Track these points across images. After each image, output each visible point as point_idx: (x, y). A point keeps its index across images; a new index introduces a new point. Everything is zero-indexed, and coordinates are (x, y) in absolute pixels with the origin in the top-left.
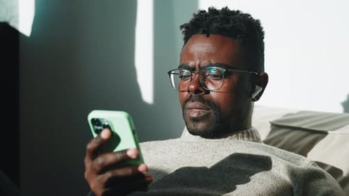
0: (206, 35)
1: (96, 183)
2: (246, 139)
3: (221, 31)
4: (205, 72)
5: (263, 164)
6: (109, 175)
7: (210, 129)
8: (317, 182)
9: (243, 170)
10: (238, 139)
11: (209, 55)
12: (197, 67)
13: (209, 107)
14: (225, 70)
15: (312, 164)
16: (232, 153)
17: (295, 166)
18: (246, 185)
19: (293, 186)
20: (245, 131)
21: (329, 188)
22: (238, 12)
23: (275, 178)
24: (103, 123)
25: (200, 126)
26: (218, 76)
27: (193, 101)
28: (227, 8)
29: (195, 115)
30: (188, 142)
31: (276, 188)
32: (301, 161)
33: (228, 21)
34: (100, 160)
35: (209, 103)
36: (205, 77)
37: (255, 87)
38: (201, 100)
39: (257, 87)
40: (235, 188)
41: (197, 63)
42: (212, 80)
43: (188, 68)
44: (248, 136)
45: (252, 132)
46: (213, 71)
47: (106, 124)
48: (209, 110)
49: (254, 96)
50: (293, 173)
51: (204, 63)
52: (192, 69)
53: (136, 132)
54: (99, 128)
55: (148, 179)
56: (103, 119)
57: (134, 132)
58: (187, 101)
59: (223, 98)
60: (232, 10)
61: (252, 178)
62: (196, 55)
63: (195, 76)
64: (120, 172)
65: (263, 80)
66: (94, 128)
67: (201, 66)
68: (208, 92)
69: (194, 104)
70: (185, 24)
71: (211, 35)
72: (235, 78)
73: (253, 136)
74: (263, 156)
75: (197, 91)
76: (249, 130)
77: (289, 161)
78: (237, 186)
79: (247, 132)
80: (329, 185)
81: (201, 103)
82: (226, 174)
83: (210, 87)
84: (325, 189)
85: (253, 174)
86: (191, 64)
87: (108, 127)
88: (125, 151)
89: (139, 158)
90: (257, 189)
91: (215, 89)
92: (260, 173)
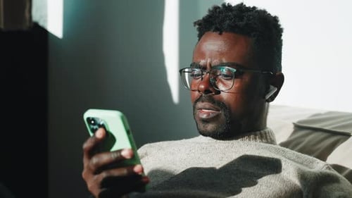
0: (219, 32)
1: (93, 183)
2: (258, 140)
3: (233, 29)
4: (216, 72)
5: (273, 166)
6: (104, 175)
7: (220, 130)
8: (330, 187)
9: (251, 173)
10: (250, 140)
11: (221, 54)
12: (208, 67)
13: (219, 108)
14: (235, 70)
15: (327, 168)
16: (241, 155)
17: (307, 169)
18: (252, 188)
19: (303, 190)
20: (258, 133)
21: (343, 193)
22: (254, 8)
23: (284, 181)
24: (98, 122)
25: (210, 127)
26: (229, 76)
27: (203, 102)
28: (242, 4)
29: (204, 116)
30: (197, 143)
31: (284, 192)
32: (315, 164)
33: (241, 19)
34: (95, 160)
35: (218, 104)
36: (216, 77)
37: (269, 88)
38: (211, 100)
39: (272, 87)
40: (240, 191)
41: (208, 61)
42: (223, 80)
43: (199, 67)
44: (261, 138)
45: (265, 133)
46: (225, 70)
47: (101, 123)
48: (219, 111)
49: (268, 97)
50: (303, 177)
51: (215, 62)
52: (204, 68)
53: (131, 132)
54: (95, 127)
55: (144, 180)
56: (98, 119)
57: (128, 132)
58: (197, 100)
59: (233, 100)
60: (247, 6)
61: (260, 181)
62: (207, 53)
63: (206, 75)
64: (116, 173)
65: (279, 81)
66: (90, 127)
67: (212, 65)
68: (219, 92)
69: (203, 104)
70: (199, 21)
71: (224, 33)
72: (247, 78)
73: (266, 138)
74: (273, 158)
75: (207, 91)
76: (262, 131)
77: (302, 163)
78: (243, 189)
79: (261, 134)
80: (342, 190)
81: (210, 104)
82: (233, 177)
83: (221, 87)
84: (337, 193)
85: (261, 177)
86: (202, 62)
87: (103, 126)
88: (120, 151)
89: (134, 158)
90: (264, 193)
91: (226, 89)
92: (269, 176)
